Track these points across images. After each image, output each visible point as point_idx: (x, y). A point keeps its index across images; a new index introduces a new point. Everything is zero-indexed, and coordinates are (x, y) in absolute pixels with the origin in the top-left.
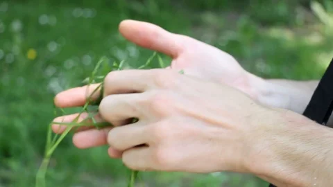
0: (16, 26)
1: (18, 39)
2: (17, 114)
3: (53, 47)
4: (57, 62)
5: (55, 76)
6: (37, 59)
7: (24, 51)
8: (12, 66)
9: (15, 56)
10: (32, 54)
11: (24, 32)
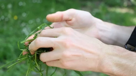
0: (10, 6)
1: (10, 12)
2: (9, 42)
3: (24, 15)
4: (26, 21)
5: (25, 27)
6: (18, 20)
7: (13, 16)
8: (7, 22)
9: (9, 18)
10: (16, 18)
11: (13, 9)
